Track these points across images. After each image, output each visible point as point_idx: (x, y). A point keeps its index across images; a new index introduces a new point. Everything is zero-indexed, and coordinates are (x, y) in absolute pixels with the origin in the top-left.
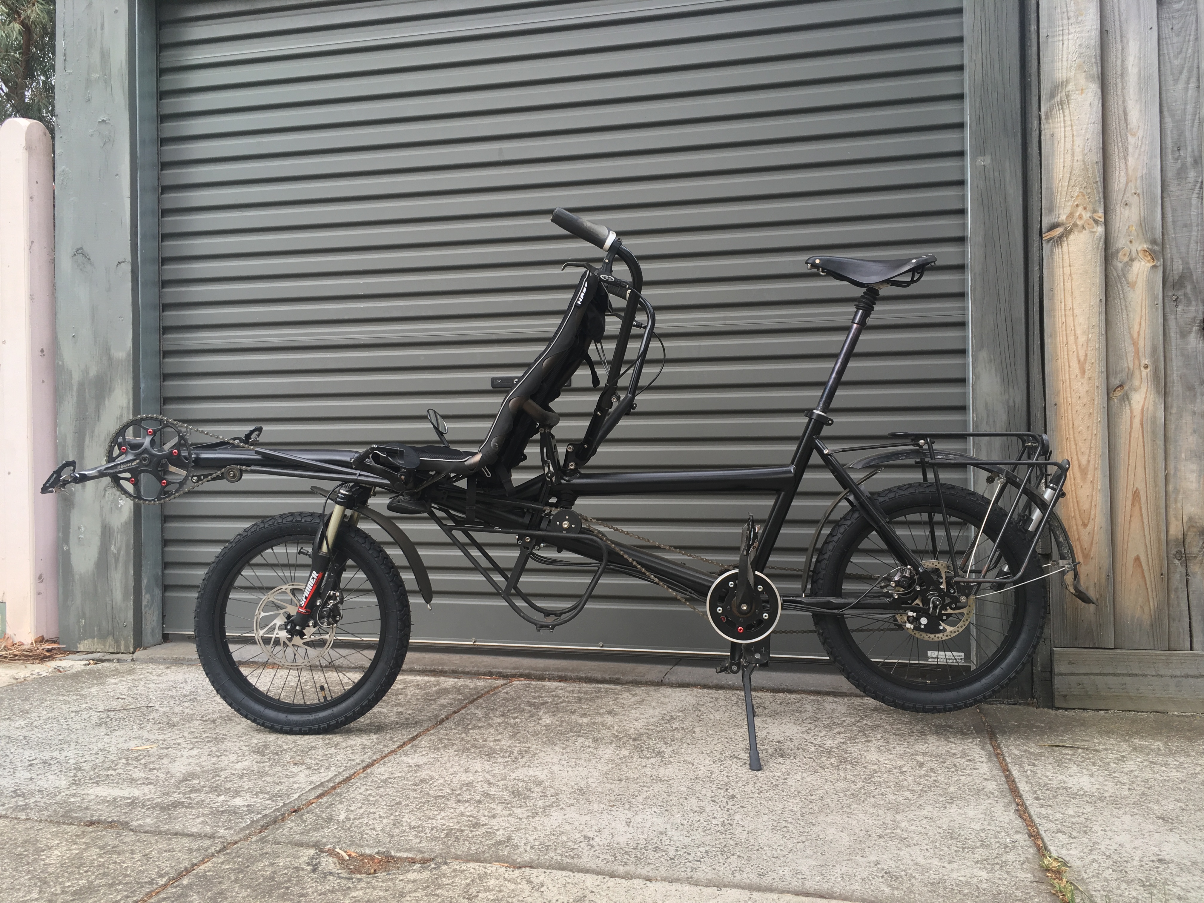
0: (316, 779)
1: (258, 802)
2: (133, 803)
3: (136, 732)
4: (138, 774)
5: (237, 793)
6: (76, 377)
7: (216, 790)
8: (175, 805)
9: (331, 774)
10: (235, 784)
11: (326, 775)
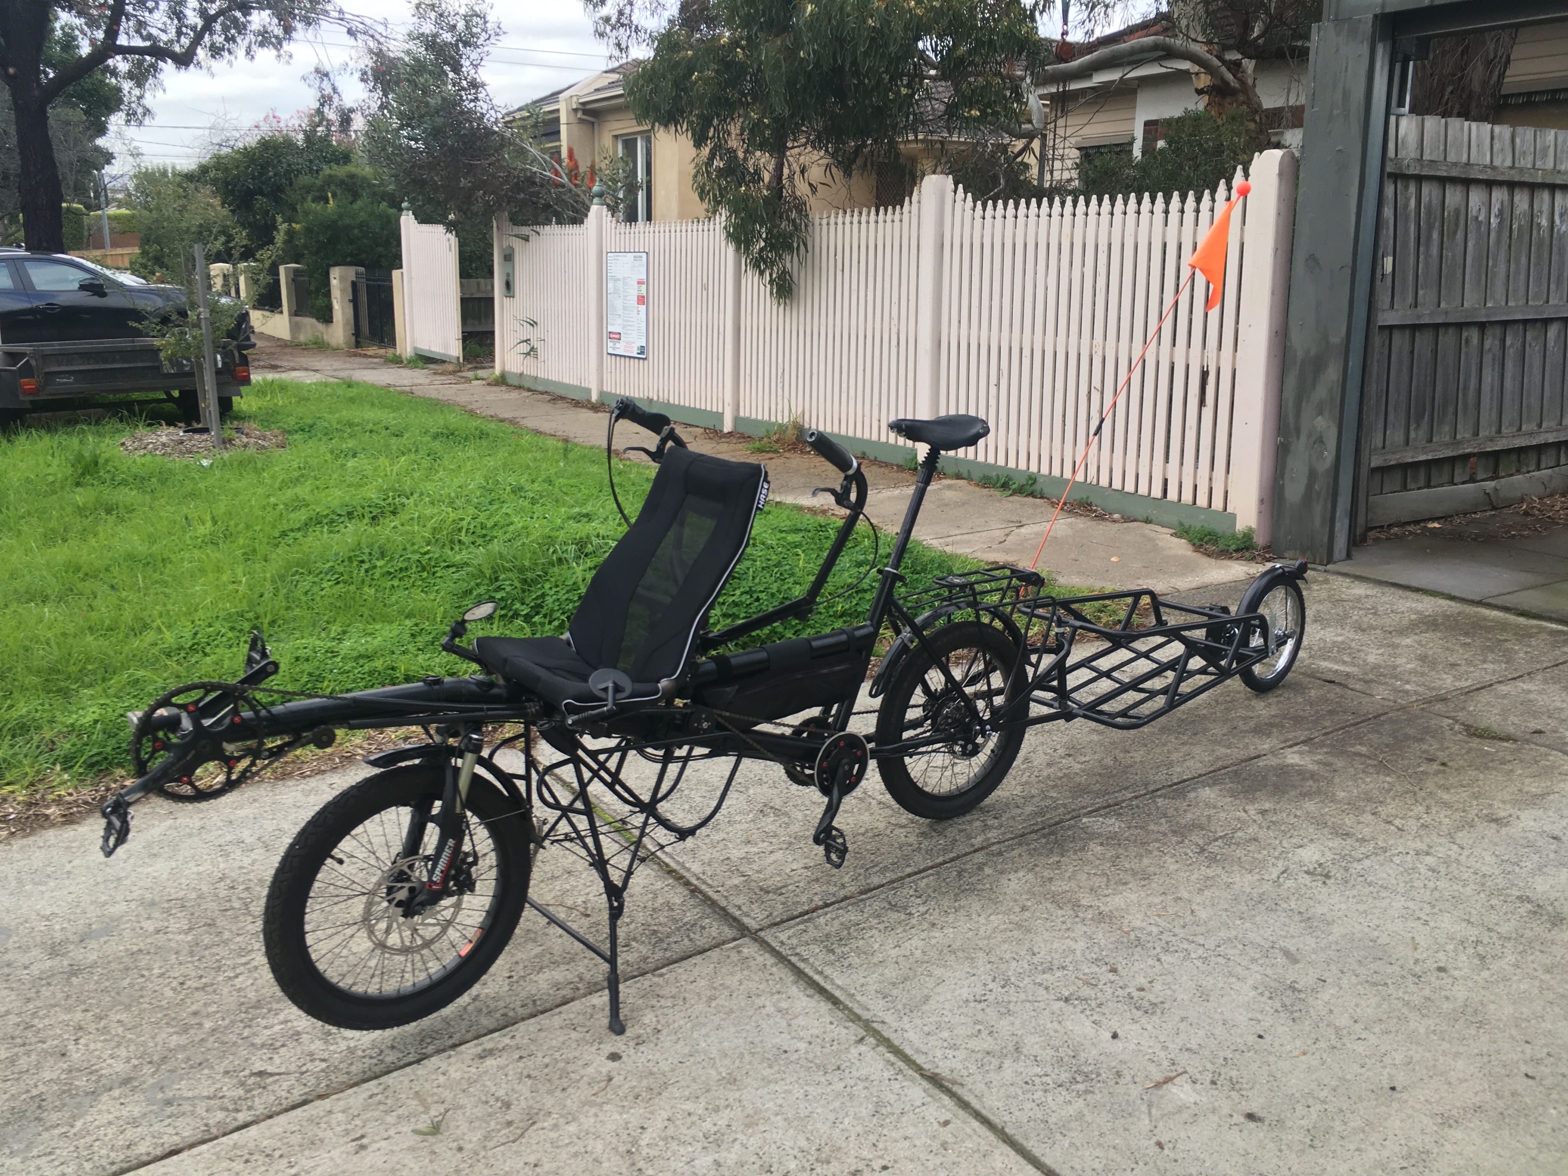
0: (1458, 684)
1: (1420, 689)
2: (1348, 675)
3: (1339, 631)
4: (1347, 659)
5: (1408, 682)
6: (1300, 354)
7: (1396, 677)
8: (1371, 681)
9: (1469, 683)
10: (1406, 677)
11: (1464, 684)
